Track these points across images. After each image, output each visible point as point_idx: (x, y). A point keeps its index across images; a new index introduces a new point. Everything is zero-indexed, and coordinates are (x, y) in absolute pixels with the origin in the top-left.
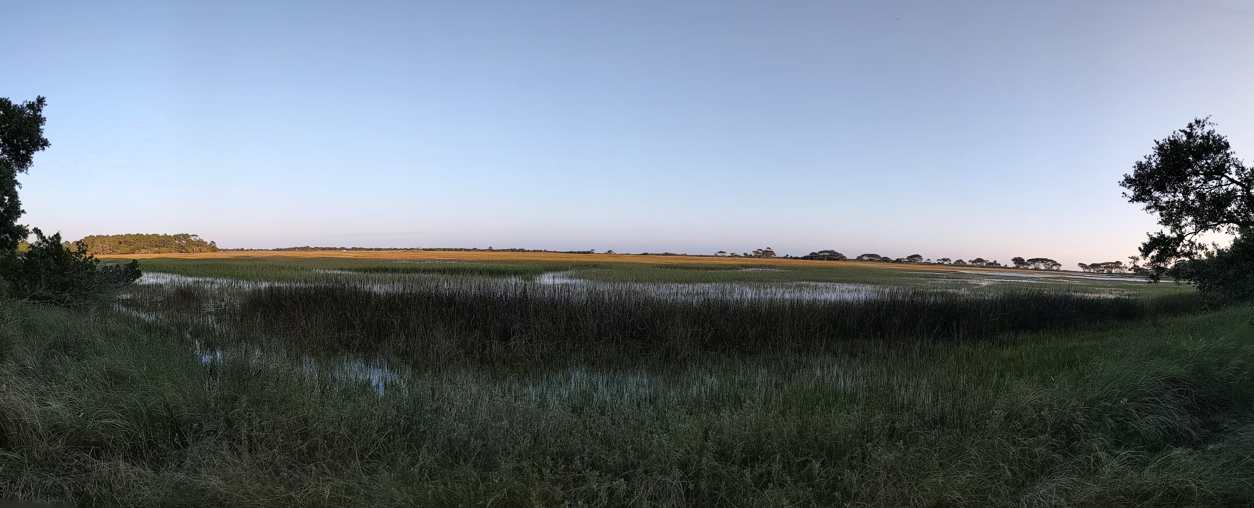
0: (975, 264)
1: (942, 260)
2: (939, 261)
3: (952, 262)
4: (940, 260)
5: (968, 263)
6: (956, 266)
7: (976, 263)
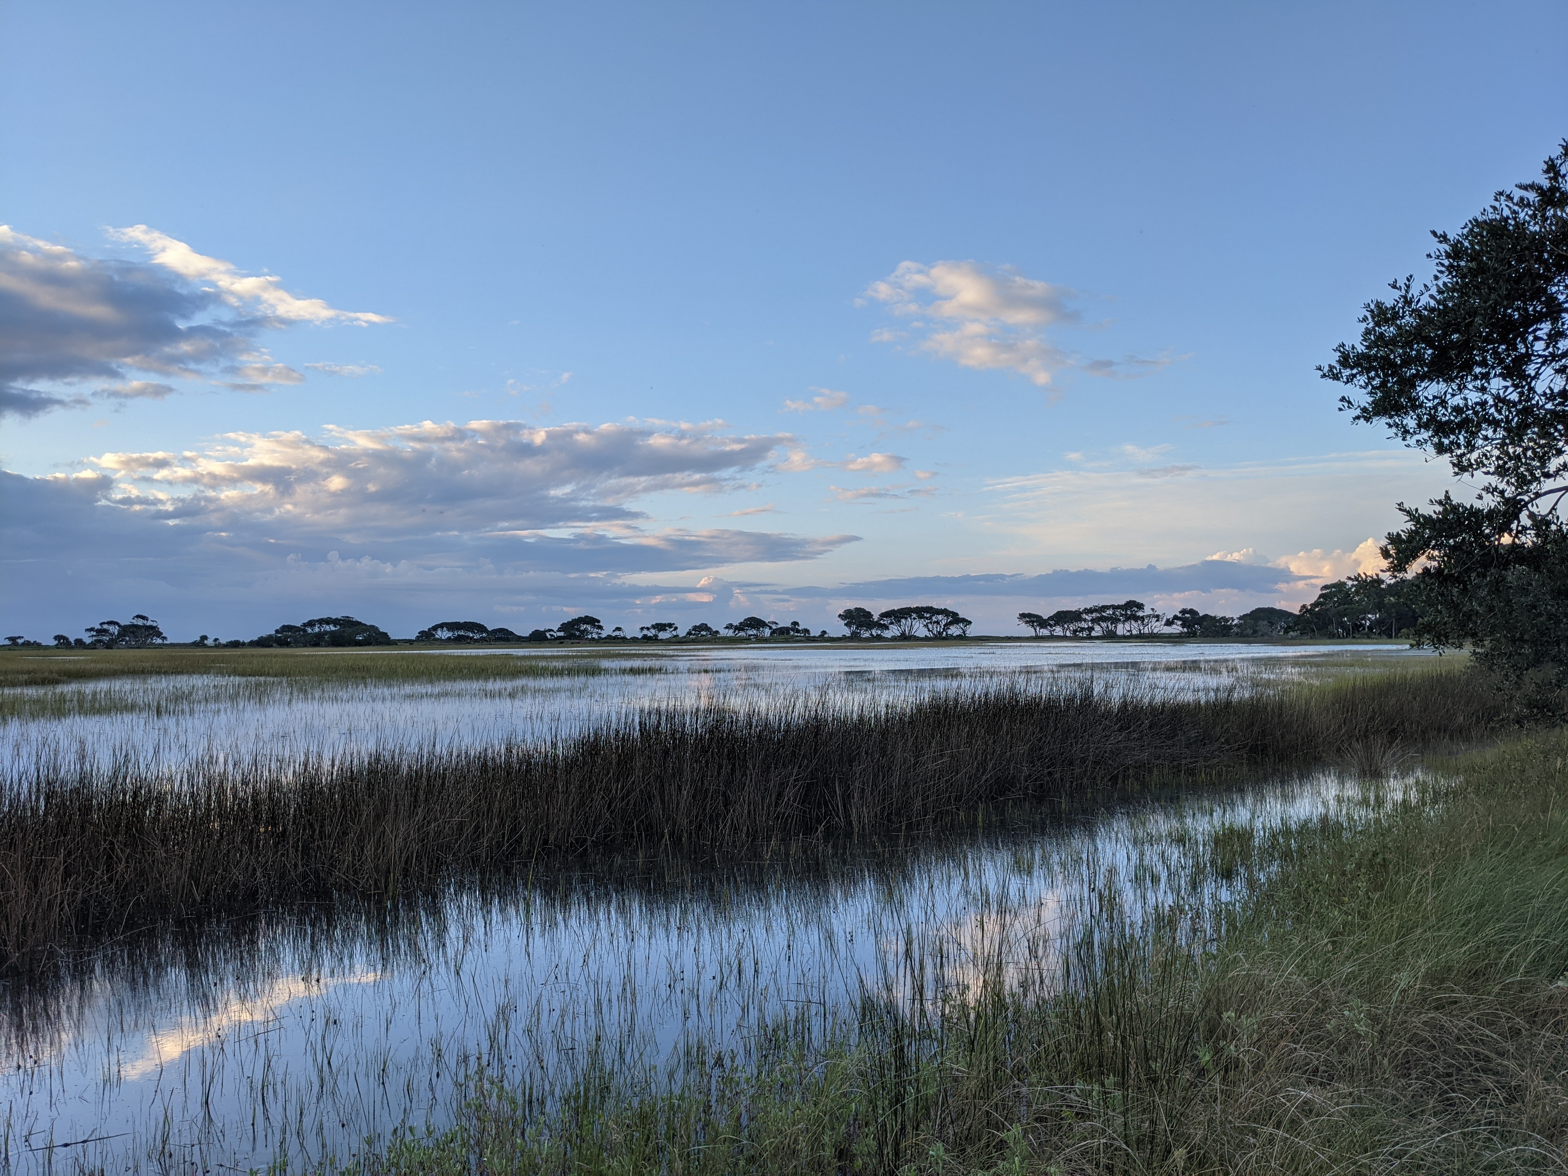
0: (742, 634)
1: (654, 627)
2: (645, 632)
3: (682, 632)
4: (648, 629)
5: (724, 633)
6: (694, 642)
7: (743, 630)
